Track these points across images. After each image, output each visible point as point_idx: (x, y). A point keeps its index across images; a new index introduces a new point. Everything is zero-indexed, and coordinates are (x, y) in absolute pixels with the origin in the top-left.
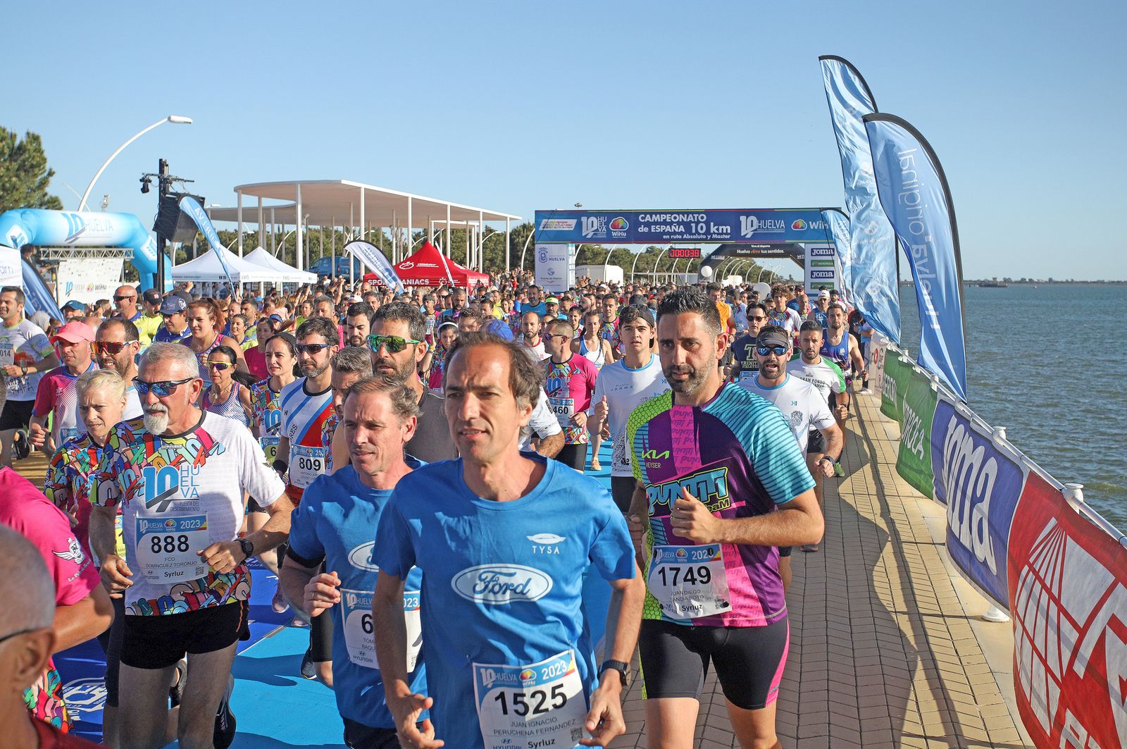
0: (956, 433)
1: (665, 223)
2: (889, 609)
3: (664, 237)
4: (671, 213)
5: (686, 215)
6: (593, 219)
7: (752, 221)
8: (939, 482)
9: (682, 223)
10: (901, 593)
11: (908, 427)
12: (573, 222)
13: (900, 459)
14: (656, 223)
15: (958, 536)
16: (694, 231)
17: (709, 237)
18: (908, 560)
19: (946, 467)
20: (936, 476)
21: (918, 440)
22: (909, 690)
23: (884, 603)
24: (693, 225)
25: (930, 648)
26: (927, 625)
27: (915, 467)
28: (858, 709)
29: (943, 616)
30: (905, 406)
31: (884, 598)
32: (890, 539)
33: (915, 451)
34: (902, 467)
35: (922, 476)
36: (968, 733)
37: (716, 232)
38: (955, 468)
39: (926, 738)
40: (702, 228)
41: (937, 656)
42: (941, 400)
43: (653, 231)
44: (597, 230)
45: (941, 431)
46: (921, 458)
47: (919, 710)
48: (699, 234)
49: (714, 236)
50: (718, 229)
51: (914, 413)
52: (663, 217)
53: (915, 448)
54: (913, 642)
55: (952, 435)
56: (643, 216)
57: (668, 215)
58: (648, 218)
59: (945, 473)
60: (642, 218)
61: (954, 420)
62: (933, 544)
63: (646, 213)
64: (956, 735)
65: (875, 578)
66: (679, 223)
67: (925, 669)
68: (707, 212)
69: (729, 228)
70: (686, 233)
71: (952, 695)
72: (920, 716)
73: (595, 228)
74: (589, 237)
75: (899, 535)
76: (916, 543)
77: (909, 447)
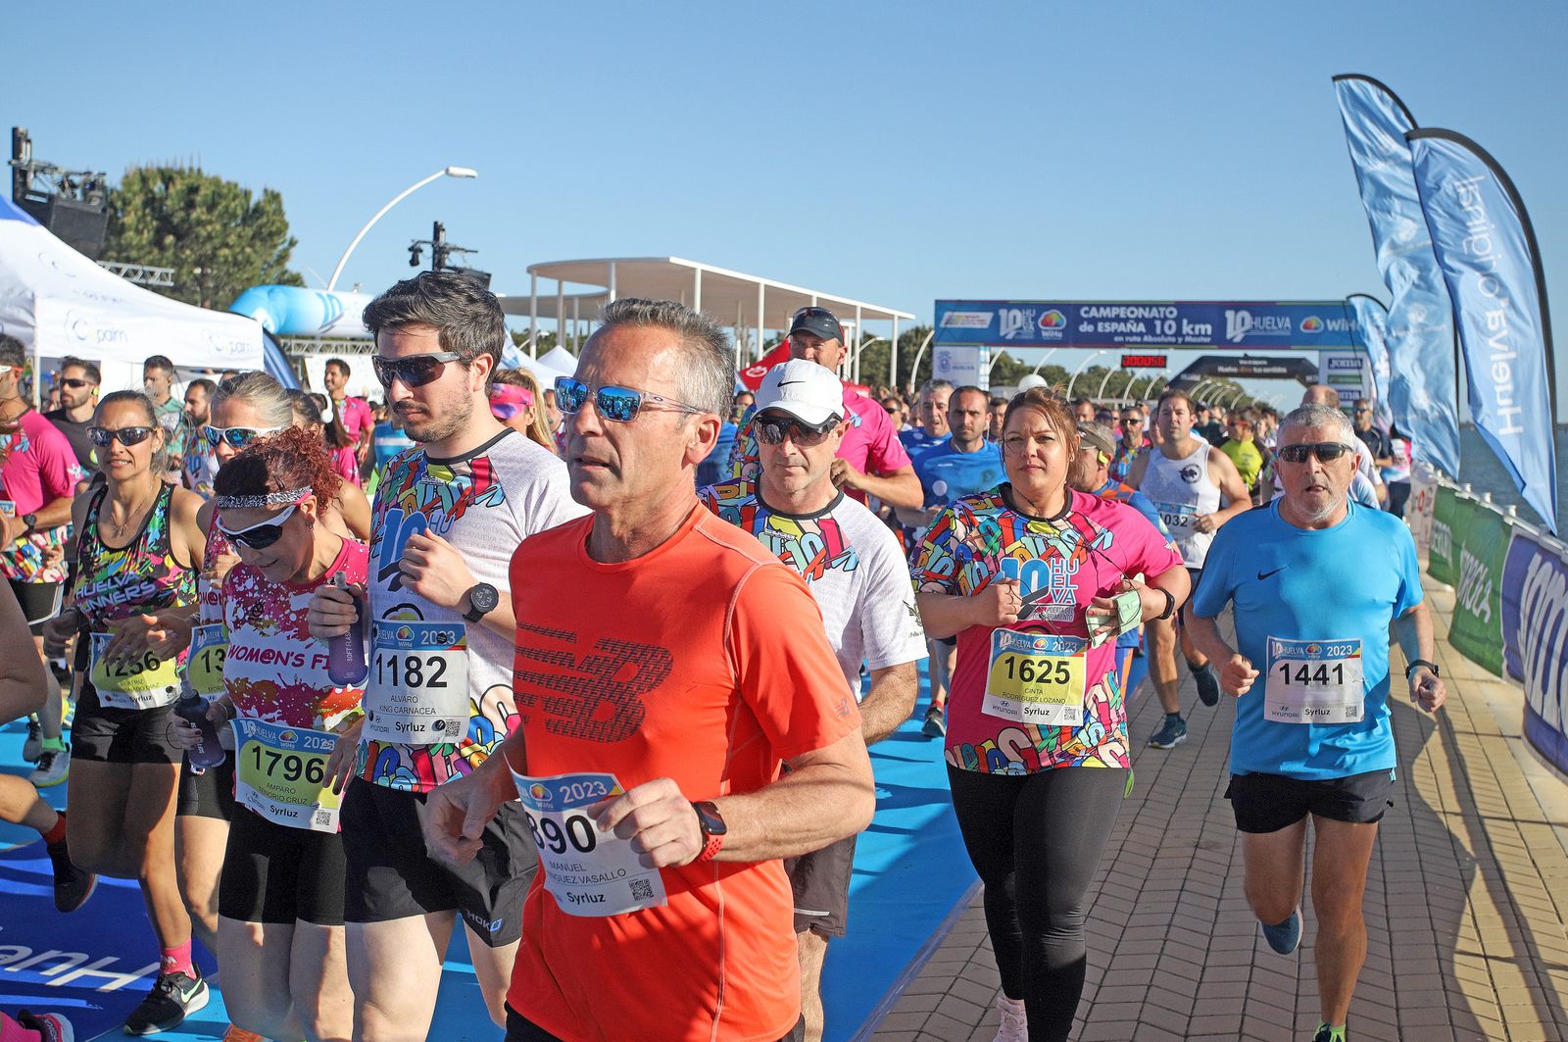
0: (1539, 573)
1: (1117, 319)
2: (1435, 809)
3: (1116, 339)
4: (1127, 305)
5: (1147, 309)
6: (1016, 312)
7: (1243, 319)
8: (1513, 652)
9: (1143, 320)
10: (1452, 792)
11: (1467, 581)
12: (987, 317)
13: (1454, 626)
14: (1104, 320)
15: (1539, 712)
16: (1158, 331)
17: (1180, 340)
18: (1463, 753)
19: (1524, 624)
20: (1508, 641)
21: (1482, 595)
22: (1464, 902)
23: (1428, 801)
24: (1158, 323)
25: (1493, 856)
26: (1489, 829)
27: (1476, 633)
28: (1388, 919)
29: (1514, 820)
30: (1464, 554)
31: (1428, 795)
32: (1437, 727)
33: (1476, 612)
34: (1459, 637)
35: (1487, 646)
36: (1546, 955)
37: (1191, 333)
38: (1537, 622)
39: (1486, 957)
40: (1170, 327)
41: (1504, 866)
42: (1519, 537)
43: (1100, 329)
44: (1021, 328)
45: (1516, 580)
46: (1486, 620)
47: (1476, 925)
48: (1166, 335)
49: (1188, 339)
50: (1193, 329)
51: (1477, 562)
52: (1115, 311)
53: (1477, 606)
54: (1468, 848)
55: (1533, 580)
56: (1087, 309)
57: (1123, 309)
58: (1094, 312)
59: (1521, 635)
60: (1086, 312)
61: (1537, 558)
62: (1502, 736)
63: (1090, 305)
64: (1531, 957)
65: (1415, 772)
66: (1137, 320)
67: (1486, 880)
68: (1178, 305)
69: (1209, 327)
70: (1147, 334)
71: (1525, 911)
72: (1478, 932)
73: (1018, 325)
74: (1010, 337)
75: (1451, 723)
76: (1477, 734)
77: (1468, 607)
